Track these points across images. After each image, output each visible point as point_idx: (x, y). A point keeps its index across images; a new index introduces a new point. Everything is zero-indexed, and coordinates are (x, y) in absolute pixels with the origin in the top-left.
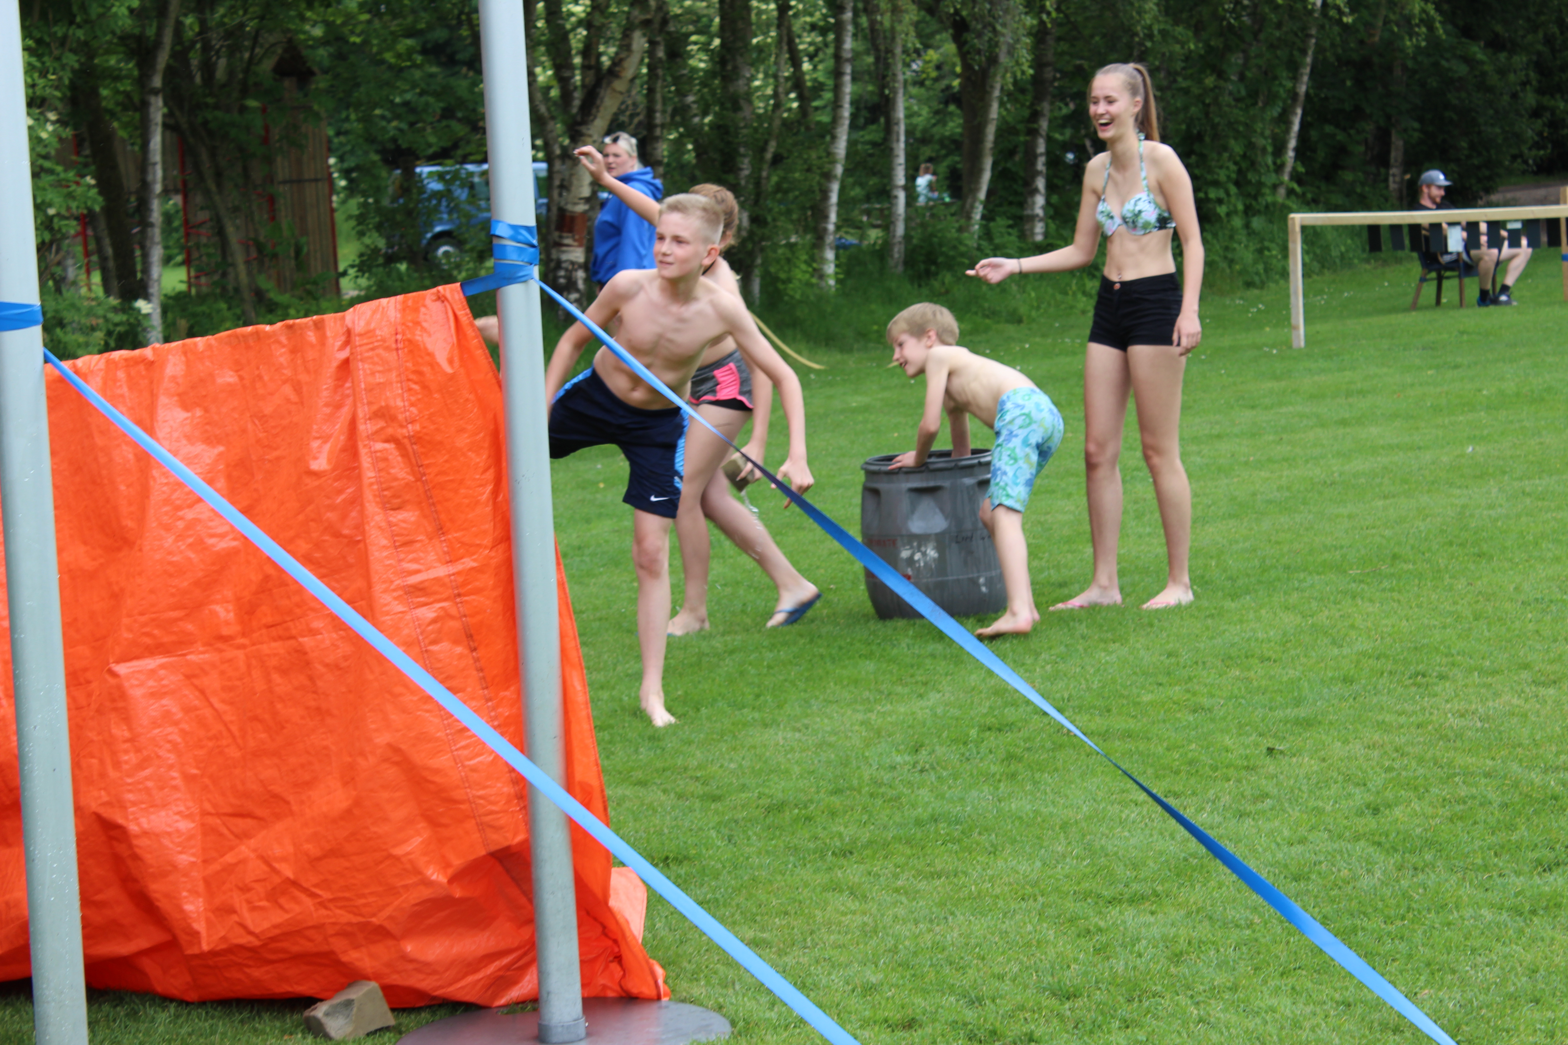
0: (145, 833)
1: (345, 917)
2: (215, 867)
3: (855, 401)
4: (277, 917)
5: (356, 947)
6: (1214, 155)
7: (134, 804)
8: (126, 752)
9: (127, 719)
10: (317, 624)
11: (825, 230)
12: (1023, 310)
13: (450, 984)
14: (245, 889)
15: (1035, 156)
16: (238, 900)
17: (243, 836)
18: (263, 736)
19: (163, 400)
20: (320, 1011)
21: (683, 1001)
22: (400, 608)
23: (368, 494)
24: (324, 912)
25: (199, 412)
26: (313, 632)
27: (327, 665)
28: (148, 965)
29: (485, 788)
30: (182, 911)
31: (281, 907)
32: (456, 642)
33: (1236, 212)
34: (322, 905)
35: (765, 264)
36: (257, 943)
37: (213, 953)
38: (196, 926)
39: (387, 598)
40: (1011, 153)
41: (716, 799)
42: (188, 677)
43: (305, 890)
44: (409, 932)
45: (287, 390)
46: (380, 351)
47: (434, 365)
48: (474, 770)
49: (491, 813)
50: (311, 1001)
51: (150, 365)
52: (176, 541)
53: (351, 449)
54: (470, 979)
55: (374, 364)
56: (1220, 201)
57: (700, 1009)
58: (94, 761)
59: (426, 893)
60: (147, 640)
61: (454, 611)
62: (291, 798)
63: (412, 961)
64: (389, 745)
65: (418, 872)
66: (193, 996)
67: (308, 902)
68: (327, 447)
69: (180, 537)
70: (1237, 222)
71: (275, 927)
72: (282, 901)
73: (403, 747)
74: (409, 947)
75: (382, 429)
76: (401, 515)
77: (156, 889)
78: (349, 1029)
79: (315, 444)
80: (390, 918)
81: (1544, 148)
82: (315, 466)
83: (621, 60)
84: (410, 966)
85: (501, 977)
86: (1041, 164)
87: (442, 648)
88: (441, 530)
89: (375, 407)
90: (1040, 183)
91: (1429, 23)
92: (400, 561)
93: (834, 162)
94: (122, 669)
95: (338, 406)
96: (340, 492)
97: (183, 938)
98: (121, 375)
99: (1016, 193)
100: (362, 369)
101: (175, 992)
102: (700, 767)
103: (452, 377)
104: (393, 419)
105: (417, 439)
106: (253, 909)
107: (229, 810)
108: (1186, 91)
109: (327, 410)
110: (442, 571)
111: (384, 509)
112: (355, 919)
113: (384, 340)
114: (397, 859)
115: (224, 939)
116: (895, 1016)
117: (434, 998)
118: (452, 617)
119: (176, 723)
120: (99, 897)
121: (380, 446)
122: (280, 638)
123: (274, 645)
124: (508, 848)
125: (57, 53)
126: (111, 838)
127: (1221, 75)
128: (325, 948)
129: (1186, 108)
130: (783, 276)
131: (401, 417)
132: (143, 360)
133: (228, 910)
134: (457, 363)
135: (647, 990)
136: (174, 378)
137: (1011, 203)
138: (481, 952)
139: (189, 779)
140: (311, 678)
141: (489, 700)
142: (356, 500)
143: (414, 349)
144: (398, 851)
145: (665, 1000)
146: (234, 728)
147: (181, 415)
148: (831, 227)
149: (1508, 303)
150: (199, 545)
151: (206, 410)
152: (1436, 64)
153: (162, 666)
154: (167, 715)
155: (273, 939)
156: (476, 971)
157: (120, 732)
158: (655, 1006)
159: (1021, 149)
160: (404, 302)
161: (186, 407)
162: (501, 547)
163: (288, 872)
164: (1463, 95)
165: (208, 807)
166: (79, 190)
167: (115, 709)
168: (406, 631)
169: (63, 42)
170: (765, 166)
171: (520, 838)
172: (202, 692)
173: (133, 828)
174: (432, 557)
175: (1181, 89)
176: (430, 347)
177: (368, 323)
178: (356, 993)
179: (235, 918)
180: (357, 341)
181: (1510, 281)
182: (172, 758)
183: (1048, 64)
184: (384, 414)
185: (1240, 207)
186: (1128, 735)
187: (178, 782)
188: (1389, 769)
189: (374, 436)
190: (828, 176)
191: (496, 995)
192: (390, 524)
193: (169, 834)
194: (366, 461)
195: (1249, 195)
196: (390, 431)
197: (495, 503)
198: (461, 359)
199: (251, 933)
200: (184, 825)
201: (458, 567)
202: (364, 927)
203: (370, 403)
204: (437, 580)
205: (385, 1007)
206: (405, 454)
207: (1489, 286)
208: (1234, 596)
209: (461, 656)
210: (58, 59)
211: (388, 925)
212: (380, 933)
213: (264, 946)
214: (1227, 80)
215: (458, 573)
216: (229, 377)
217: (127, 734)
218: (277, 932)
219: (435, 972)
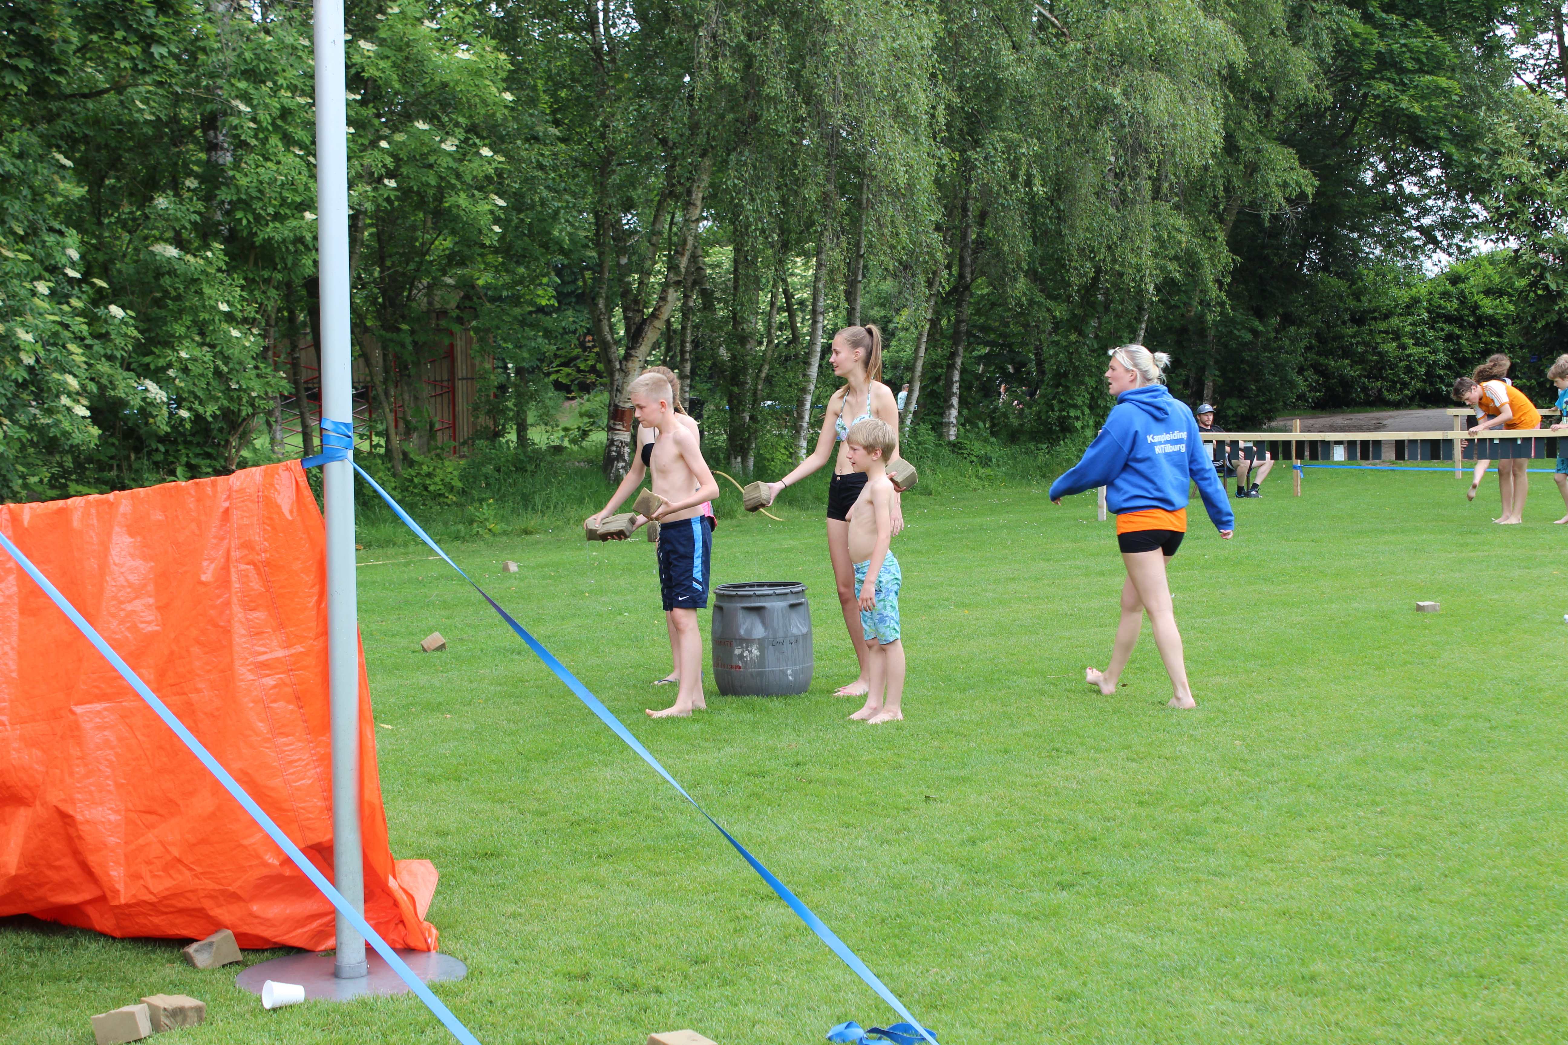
0: (87, 821)
1: (211, 885)
2: (132, 847)
3: (788, 543)
4: (168, 883)
5: (220, 906)
6: (1075, 387)
7: (81, 801)
8: (78, 766)
9: (80, 744)
10: (201, 686)
11: (801, 426)
12: (932, 486)
13: (285, 934)
14: (149, 863)
15: (952, 383)
16: (144, 870)
17: (150, 827)
18: (165, 759)
19: (117, 529)
20: (191, 949)
21: (444, 953)
22: (252, 677)
23: (235, 600)
24: (197, 881)
25: (139, 539)
26: (198, 691)
27: (205, 714)
28: (91, 911)
29: (305, 801)
30: (109, 875)
31: (171, 877)
32: (289, 702)
33: (1088, 426)
34: (196, 876)
35: (758, 448)
36: (155, 900)
37: (128, 906)
38: (117, 886)
39: (243, 670)
40: (937, 379)
41: (544, 814)
42: (122, 717)
43: (186, 866)
44: (253, 898)
45: (193, 526)
46: (247, 503)
47: (280, 513)
48: (298, 789)
49: (309, 819)
50: (189, 941)
51: (111, 504)
52: (119, 624)
53: (226, 568)
54: (300, 931)
55: (244, 511)
56: (1077, 418)
57: (452, 959)
58: (58, 771)
59: (265, 872)
60: (96, 691)
61: (288, 681)
62: (180, 803)
63: (257, 917)
64: (241, 770)
65: (259, 857)
66: (118, 934)
67: (188, 873)
68: (213, 566)
69: (122, 622)
70: (1089, 433)
71: (166, 889)
72: (172, 872)
73: (250, 772)
74: (255, 908)
75: (246, 555)
76: (256, 614)
77: (93, 860)
78: (210, 962)
79: (205, 564)
80: (240, 887)
81: (1320, 391)
82: (203, 578)
83: (660, 307)
84: (256, 921)
85: (322, 931)
86: (955, 388)
87: (279, 705)
88: (281, 625)
89: (242, 541)
90: (955, 401)
91: (1222, 304)
92: (253, 645)
93: (808, 381)
94: (78, 709)
95: (222, 539)
96: (219, 596)
97: (109, 894)
98: (93, 511)
99: (939, 407)
100: (235, 514)
101: (107, 930)
102: (545, 792)
103: (291, 523)
104: (253, 549)
105: (267, 563)
106: (154, 876)
107: (142, 809)
108: (1057, 343)
109: (214, 541)
110: (280, 653)
111: (244, 609)
112: (218, 887)
113: (250, 496)
114: (245, 847)
115: (134, 896)
116: (576, 970)
117: (275, 943)
118: (286, 685)
119: (112, 748)
120: (57, 863)
121: (243, 567)
122: (178, 694)
123: (174, 698)
124: (320, 844)
125: (263, 288)
126: (66, 824)
127: (1081, 333)
128: (198, 906)
129: (1057, 355)
130: (768, 456)
131: (257, 548)
132: (107, 501)
133: (138, 877)
134: (295, 514)
135: (421, 945)
136: (124, 515)
137: (935, 414)
138: (307, 912)
139: (119, 786)
140: (195, 722)
141: (309, 742)
142: (228, 604)
143: (269, 504)
144: (246, 842)
145: (433, 952)
146: (148, 753)
147: (128, 540)
148: (805, 425)
149: (1255, 496)
150: (134, 628)
151: (144, 538)
152: (1231, 332)
153: (106, 709)
154: (107, 742)
155: (165, 898)
156: (303, 926)
157: (75, 752)
158: (426, 955)
159: (943, 377)
160: (265, 470)
161: (131, 535)
162: (322, 639)
163: (176, 853)
164: (1254, 354)
165: (130, 806)
166: (273, 382)
167: (73, 737)
168: (255, 693)
169: (267, 281)
170: (760, 382)
171: (328, 837)
172: (131, 728)
173: (79, 817)
174: (275, 643)
175: (1053, 342)
176: (279, 501)
177: (242, 484)
178: (216, 938)
179: (142, 882)
180: (234, 495)
181: (1258, 481)
182: (108, 771)
183: (963, 321)
184: (247, 545)
185: (1091, 423)
186: (840, 782)
187: (112, 788)
188: (998, 814)
189: (238, 561)
190: (804, 390)
191: (318, 943)
192: (248, 620)
193: (103, 823)
194: (234, 577)
195: (1098, 415)
196: (251, 557)
197: (318, 609)
198: (299, 510)
199: (151, 893)
200: (113, 817)
201: (293, 651)
202: (223, 892)
203: (239, 538)
204: (277, 659)
205: (236, 948)
206: (259, 573)
207: (1244, 484)
208: (962, 690)
209: (292, 712)
210: (264, 292)
211: (240, 892)
212: (234, 897)
213: (160, 902)
214: (1085, 336)
215: (292, 655)
216: (159, 516)
217: (79, 754)
218: (168, 893)
219: (273, 926)
